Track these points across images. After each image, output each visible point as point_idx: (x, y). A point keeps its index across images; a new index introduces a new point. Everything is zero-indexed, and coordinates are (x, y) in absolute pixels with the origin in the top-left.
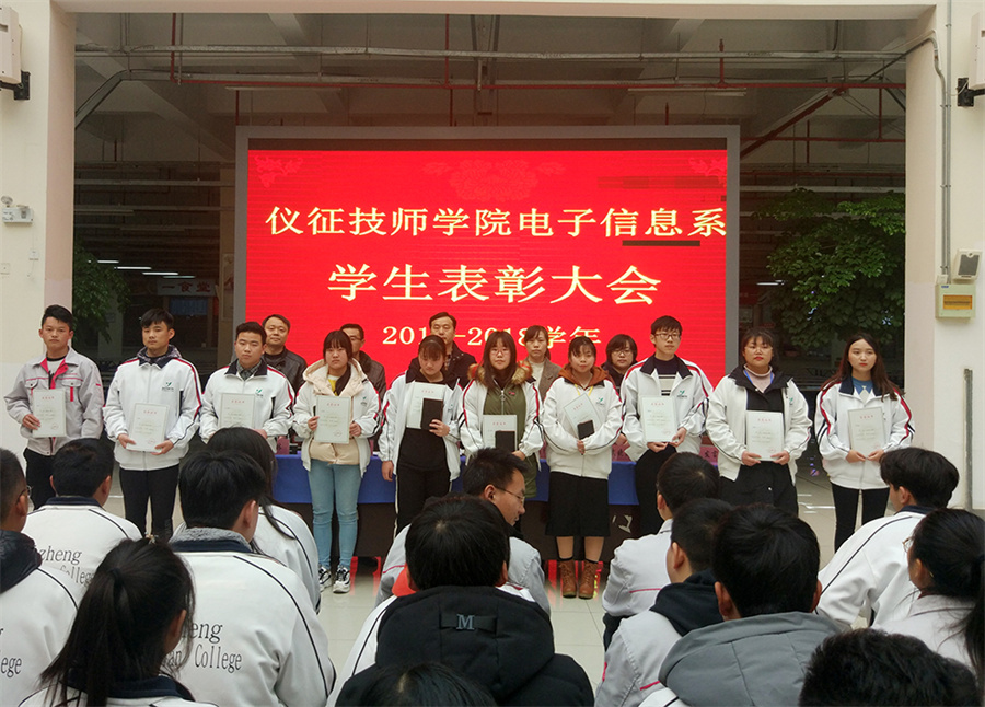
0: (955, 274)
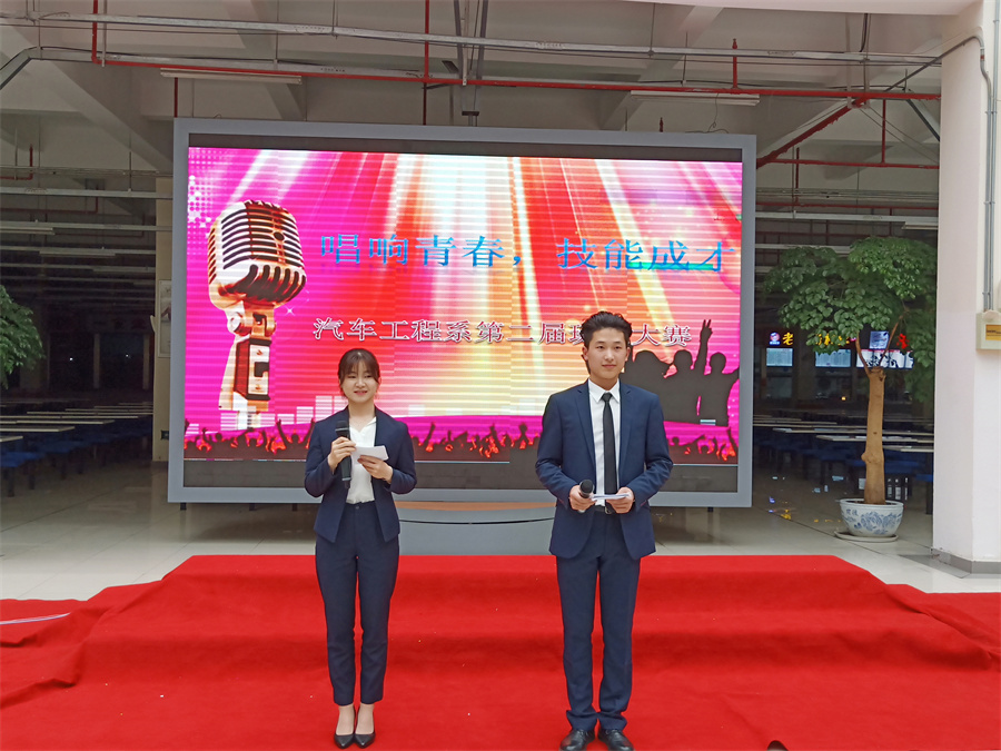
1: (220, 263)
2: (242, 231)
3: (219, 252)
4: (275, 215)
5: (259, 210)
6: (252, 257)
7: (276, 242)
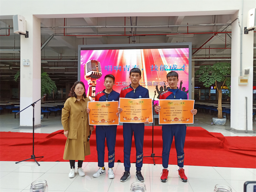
1: (86, 72)
2: (90, 65)
3: (86, 70)
4: (96, 62)
5: (94, 62)
6: (92, 70)
7: (97, 67)
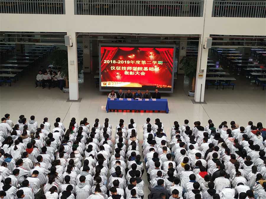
0: (201, 72)
